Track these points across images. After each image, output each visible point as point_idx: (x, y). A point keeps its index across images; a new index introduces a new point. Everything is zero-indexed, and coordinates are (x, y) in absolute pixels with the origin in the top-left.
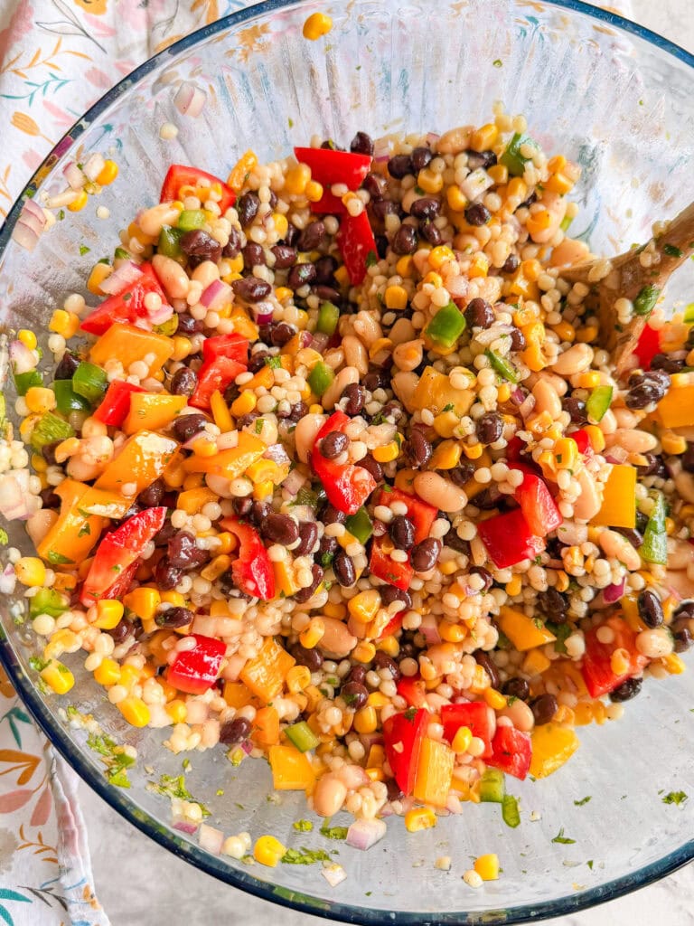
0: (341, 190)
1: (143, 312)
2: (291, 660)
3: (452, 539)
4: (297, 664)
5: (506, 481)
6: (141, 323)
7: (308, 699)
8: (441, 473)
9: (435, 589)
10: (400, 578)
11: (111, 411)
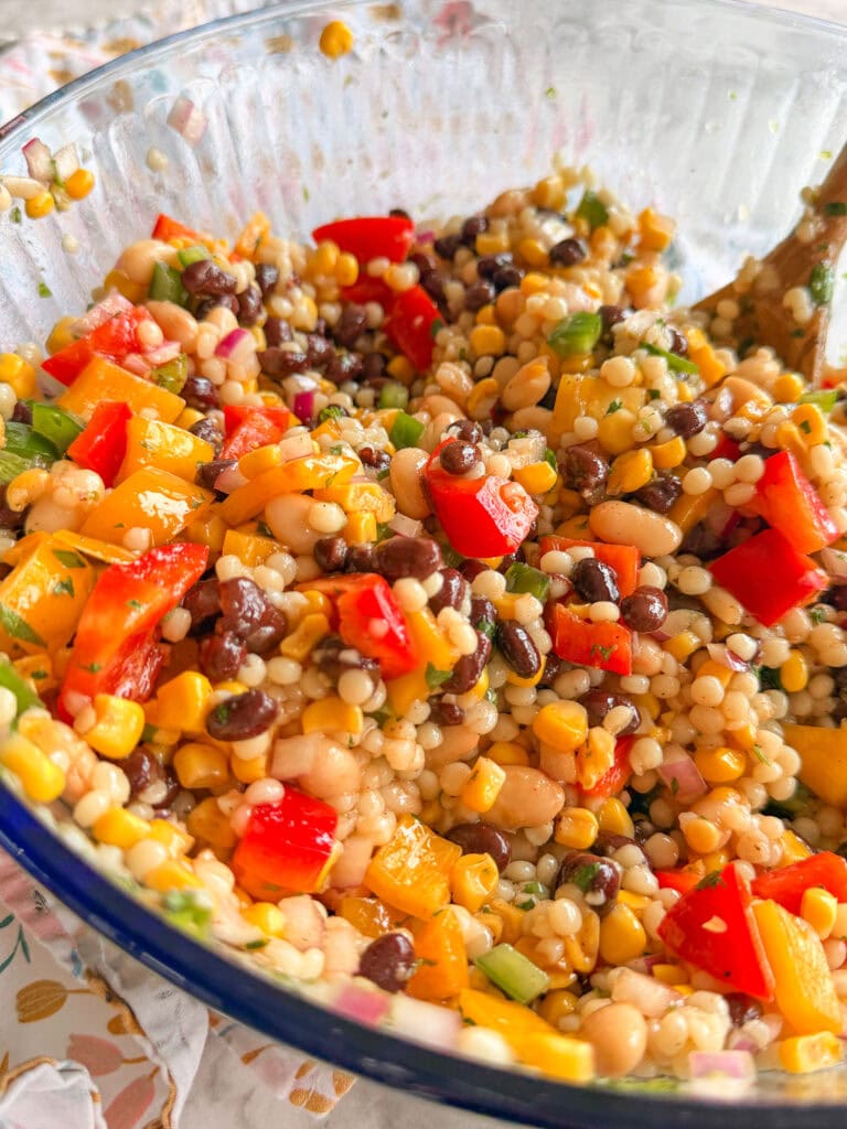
0: (381, 266)
1: (137, 347)
2: (453, 850)
3: (675, 596)
4: (464, 854)
5: (737, 481)
6: (134, 359)
7: (501, 916)
8: (628, 498)
9: (669, 687)
10: (616, 647)
11: (99, 438)
